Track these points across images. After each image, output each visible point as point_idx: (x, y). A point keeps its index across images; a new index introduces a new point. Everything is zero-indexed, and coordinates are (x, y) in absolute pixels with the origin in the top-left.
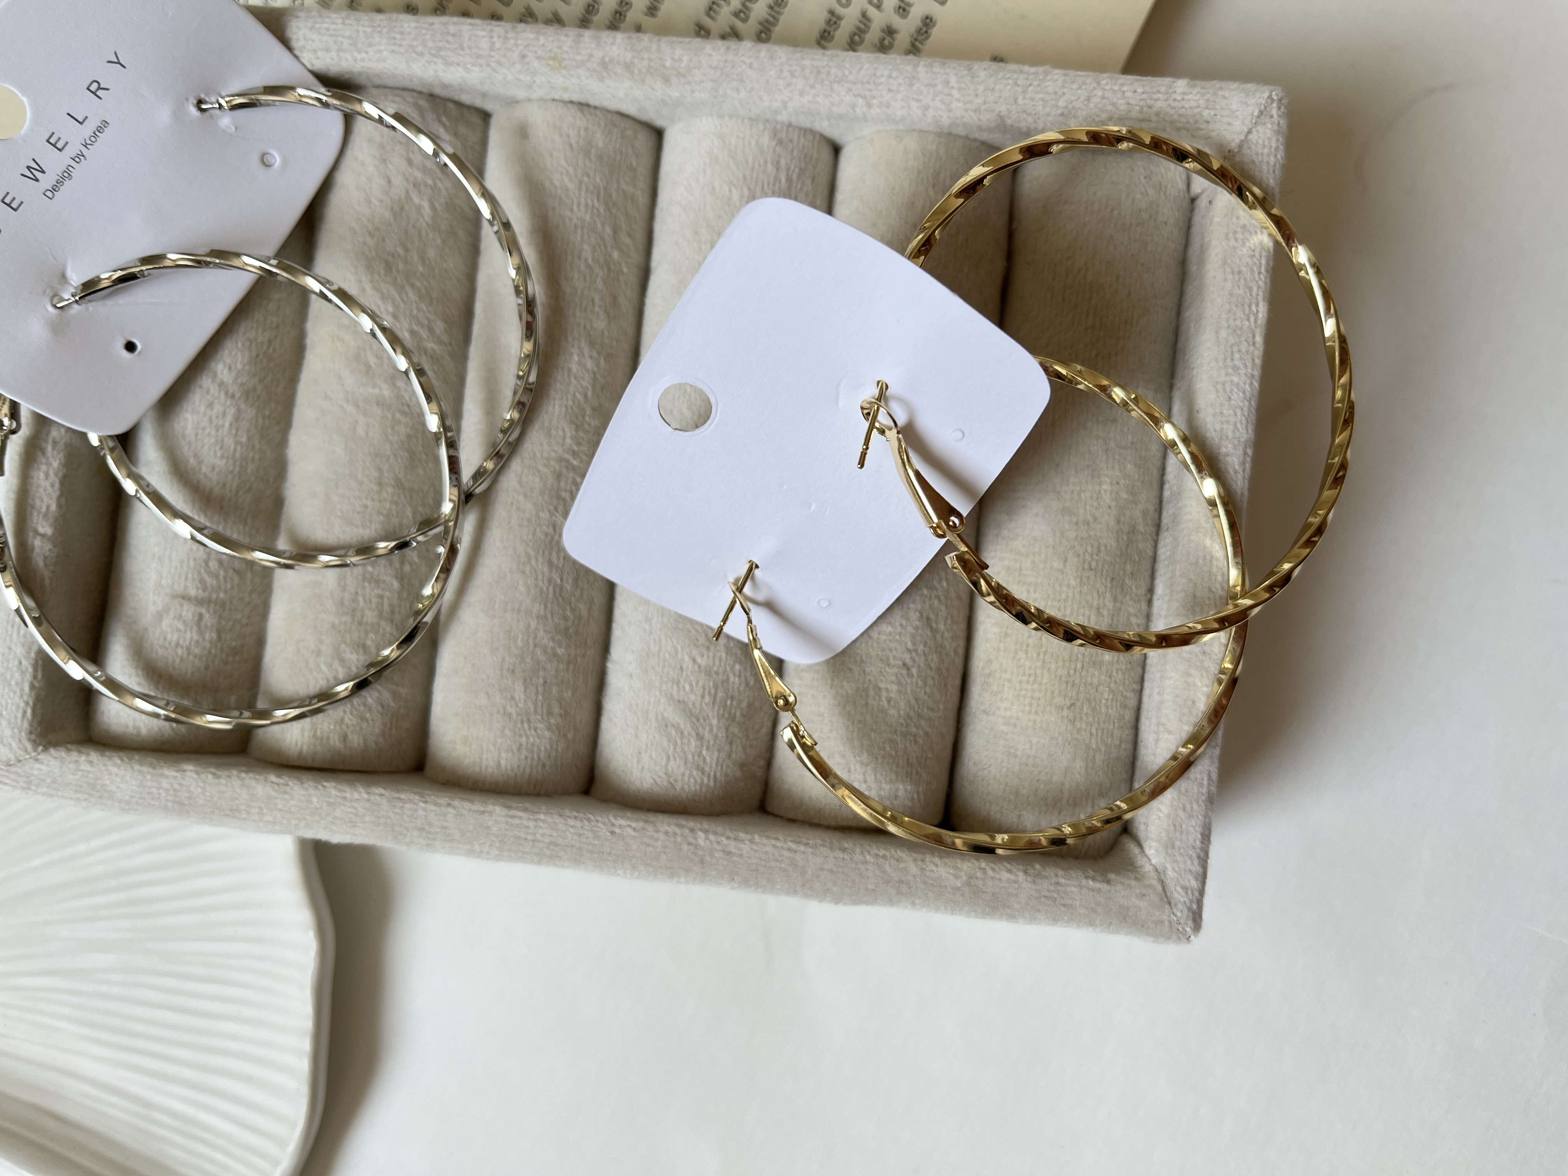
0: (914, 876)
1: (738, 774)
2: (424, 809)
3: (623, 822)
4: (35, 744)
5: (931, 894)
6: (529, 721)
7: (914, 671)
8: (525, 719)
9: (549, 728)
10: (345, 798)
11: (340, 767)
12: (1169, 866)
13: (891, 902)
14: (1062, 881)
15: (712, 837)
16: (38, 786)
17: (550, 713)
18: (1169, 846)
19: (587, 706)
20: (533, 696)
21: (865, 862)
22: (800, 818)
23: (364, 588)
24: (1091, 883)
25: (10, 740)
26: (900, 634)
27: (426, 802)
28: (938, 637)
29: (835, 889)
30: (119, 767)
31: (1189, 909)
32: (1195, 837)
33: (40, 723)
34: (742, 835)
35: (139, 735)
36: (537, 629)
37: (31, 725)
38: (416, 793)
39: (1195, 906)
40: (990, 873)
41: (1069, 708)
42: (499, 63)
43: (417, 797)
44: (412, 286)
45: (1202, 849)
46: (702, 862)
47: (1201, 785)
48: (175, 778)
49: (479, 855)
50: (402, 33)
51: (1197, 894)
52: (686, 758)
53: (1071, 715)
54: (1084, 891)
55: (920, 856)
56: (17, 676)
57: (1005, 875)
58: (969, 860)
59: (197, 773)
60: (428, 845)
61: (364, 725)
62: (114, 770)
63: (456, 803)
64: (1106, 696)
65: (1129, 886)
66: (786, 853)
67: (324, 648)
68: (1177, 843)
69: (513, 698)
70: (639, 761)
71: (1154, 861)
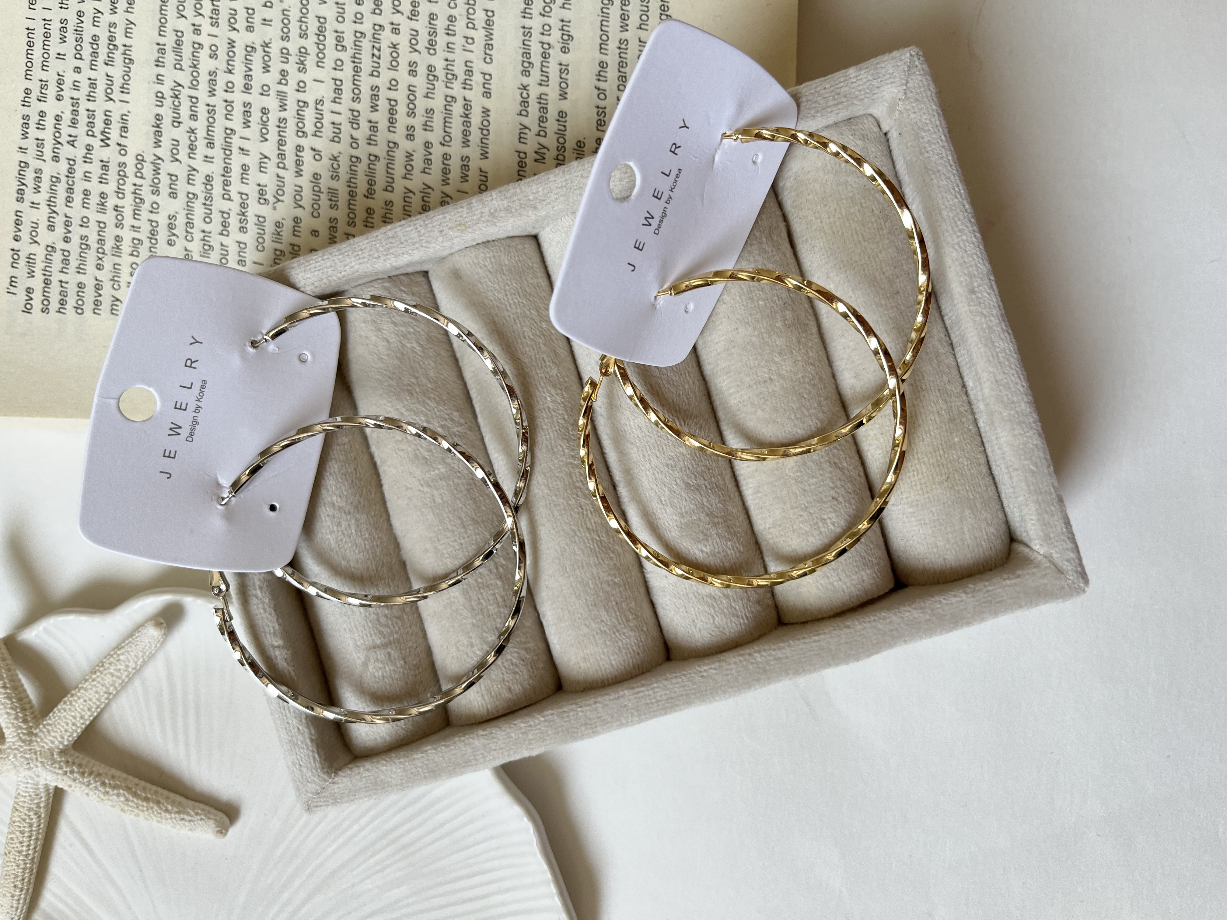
0: (899, 624)
1: (759, 608)
2: (582, 711)
3: (706, 668)
4: (328, 774)
5: (914, 631)
6: (618, 631)
7: (841, 499)
8: (615, 630)
9: (632, 630)
10: (531, 726)
11: (515, 709)
12: (1053, 552)
13: (891, 646)
14: (990, 588)
15: (764, 654)
16: (341, 798)
17: (627, 621)
18: (1047, 538)
19: (646, 606)
20: (613, 614)
21: (865, 628)
22: (810, 619)
23: (481, 593)
24: (1008, 582)
25: (313, 778)
26: (823, 481)
27: (581, 707)
28: (846, 472)
29: (853, 652)
30: (386, 765)
31: (1077, 572)
32: (1060, 526)
33: (325, 760)
34: (782, 645)
35: (385, 742)
36: (598, 573)
37: (321, 763)
38: (572, 704)
39: (1079, 569)
40: (944, 602)
41: (947, 481)
42: (428, 242)
43: (574, 706)
44: (429, 398)
45: (1068, 532)
46: (765, 671)
47: (1051, 494)
48: (423, 757)
49: (627, 725)
50: (362, 250)
51: (1077, 561)
52: (724, 613)
53: (950, 485)
54: (1006, 588)
56: (300, 737)
57: (954, 600)
58: (927, 600)
59: (435, 749)
60: (593, 732)
61: (517, 676)
62: (384, 768)
63: (599, 699)
64: (966, 463)
65: (1033, 573)
66: (813, 644)
67: (473, 641)
68: (1052, 535)
69: (602, 621)
70: (695, 627)
71: (1042, 552)
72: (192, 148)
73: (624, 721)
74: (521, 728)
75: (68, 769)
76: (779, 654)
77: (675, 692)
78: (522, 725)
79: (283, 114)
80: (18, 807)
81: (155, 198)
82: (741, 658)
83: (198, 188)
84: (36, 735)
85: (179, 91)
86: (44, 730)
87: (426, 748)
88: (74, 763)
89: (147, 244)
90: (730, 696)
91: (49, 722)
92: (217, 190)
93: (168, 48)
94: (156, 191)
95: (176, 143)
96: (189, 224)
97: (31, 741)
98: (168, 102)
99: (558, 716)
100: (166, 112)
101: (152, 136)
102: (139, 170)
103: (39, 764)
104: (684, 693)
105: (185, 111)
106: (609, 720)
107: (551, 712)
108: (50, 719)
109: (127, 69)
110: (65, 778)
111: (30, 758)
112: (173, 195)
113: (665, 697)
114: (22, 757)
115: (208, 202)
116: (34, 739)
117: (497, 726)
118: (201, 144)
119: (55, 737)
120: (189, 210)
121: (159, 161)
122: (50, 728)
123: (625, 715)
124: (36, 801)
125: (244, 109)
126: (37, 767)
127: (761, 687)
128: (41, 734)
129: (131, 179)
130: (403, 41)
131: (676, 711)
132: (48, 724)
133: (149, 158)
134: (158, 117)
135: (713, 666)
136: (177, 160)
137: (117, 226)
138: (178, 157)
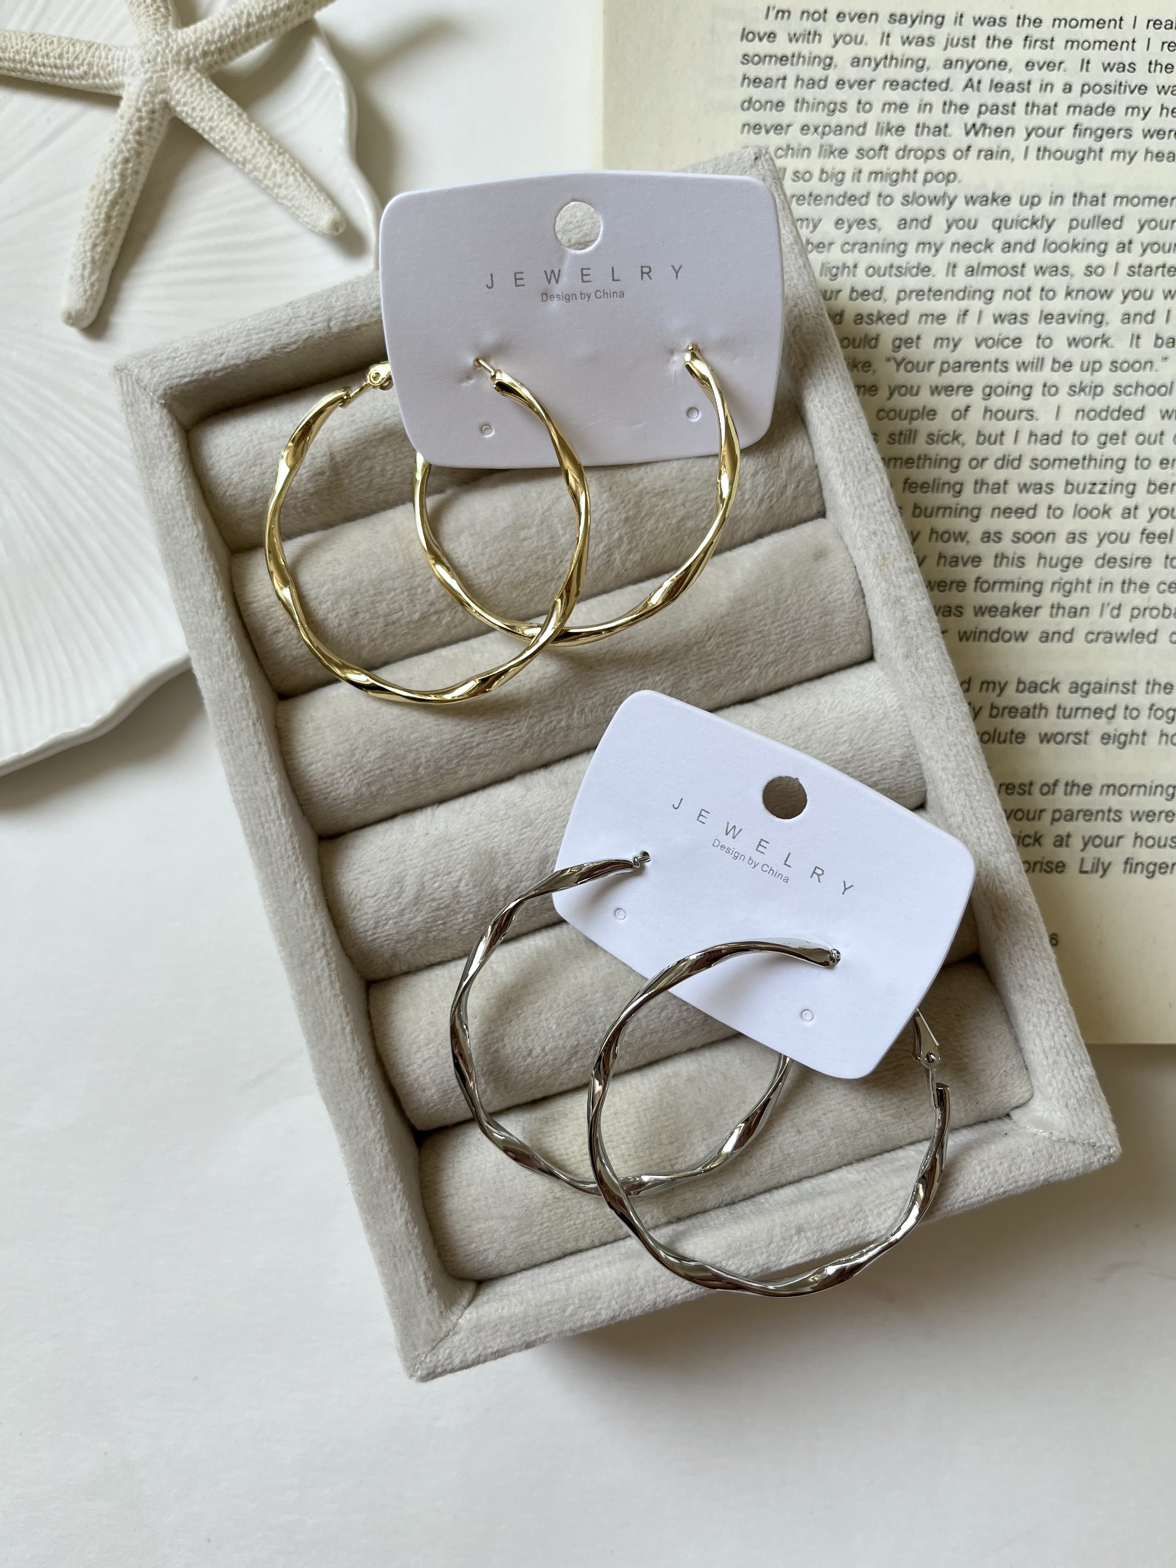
0: (365, 1136)
3: (307, 886)
4: (164, 396)
5: (357, 1156)
6: (355, 772)
8: (356, 768)
12: (462, 1335)
13: (337, 1126)
15: (325, 963)
16: (132, 412)
17: (369, 784)
18: (479, 1328)
19: (389, 810)
20: (376, 766)
21: (359, 1094)
22: (374, 1021)
24: (422, 1278)
25: (158, 378)
27: (254, 724)
29: (328, 1078)
30: (176, 470)
31: (436, 1366)
32: (495, 1345)
33: (183, 391)
34: (338, 985)
35: (210, 468)
37: (177, 386)
38: (258, 712)
39: (440, 1370)
40: (395, 1195)
42: (861, 516)
43: (255, 714)
45: (487, 1355)
46: (302, 964)
48: (187, 519)
51: (450, 1367)
52: (380, 910)
54: (413, 1276)
59: (198, 534)
62: (172, 469)
63: (264, 748)
65: (433, 1310)
70: (361, 873)
71: (461, 1322)
72: (967, 246)
74: (225, 646)
75: (144, 114)
76: (325, 983)
77: (275, 847)
78: (229, 648)
79: (1013, 367)
81: (898, 199)
82: (319, 933)
83: (912, 257)
84: (187, 69)
85: (1041, 227)
86: (194, 80)
88: (152, 121)
89: (838, 191)
91: (205, 87)
92: (911, 282)
93: (1099, 210)
94: (907, 200)
95: (972, 225)
96: (866, 247)
97: (178, 63)
98: (1027, 212)
99: (242, 695)
100: (1014, 210)
101: (980, 192)
102: (935, 177)
103: (148, 75)
104: (274, 859)
105: (1015, 235)
107: (247, 686)
108: (209, 87)
109: (1070, 154)
110: (132, 111)
111: (155, 64)
113: (268, 833)
114: (158, 52)
115: (894, 271)
116: (182, 67)
118: (972, 258)
119: (185, 95)
120: (884, 246)
121: (947, 204)
122: (197, 87)
123: (244, 783)
125: (1019, 314)
126: (146, 73)
128: (188, 77)
129: (923, 167)
130: (1114, 523)
133: (952, 189)
134: (1006, 199)
135: (309, 896)
136: (949, 227)
137: (860, 150)
138: (954, 228)
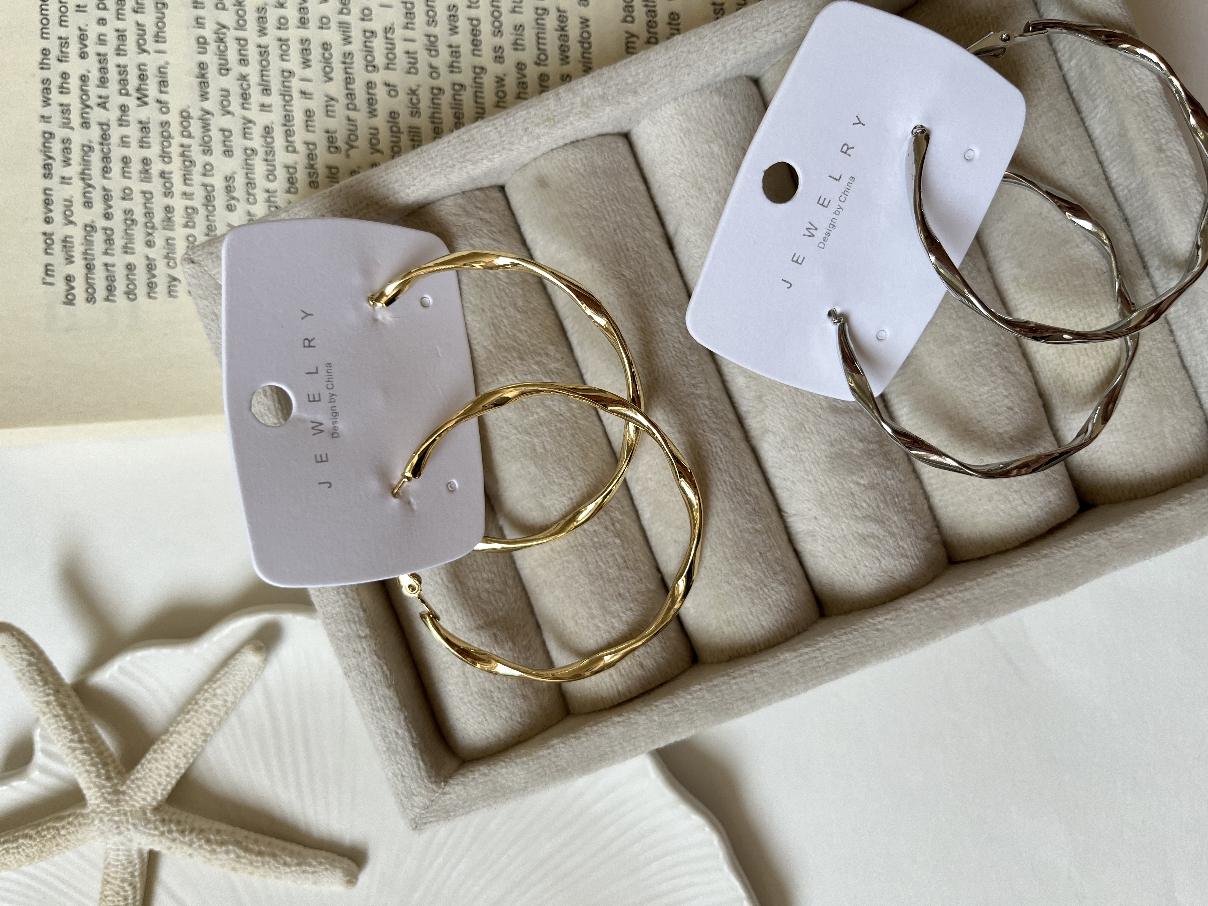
0: (1106, 548)
4: (437, 783)
5: (1125, 554)
6: (765, 586)
7: (1017, 409)
8: (762, 586)
11: (649, 688)
13: (1099, 574)
15: (949, 597)
16: (455, 811)
17: (775, 573)
20: (758, 567)
21: (1067, 556)
22: (989, 553)
25: (420, 790)
26: (996, 388)
33: (431, 768)
37: (427, 772)
40: (1157, 517)
46: (951, 617)
52: (891, 554)
55: (1102, 532)
57: (1168, 514)
58: (1137, 517)
66: (1006, 579)
70: (858, 573)
72: (245, 96)
73: (788, 692)
74: (664, 710)
75: (166, 829)
76: (967, 595)
77: (847, 651)
78: (665, 706)
79: (348, 48)
80: (109, 879)
81: (207, 158)
82: (922, 604)
83: (257, 142)
84: (124, 793)
85: (224, 34)
86: (133, 786)
87: (552, 743)
88: (171, 821)
89: (202, 211)
90: (911, 650)
91: (139, 776)
92: (279, 142)
94: (207, 150)
95: (226, 94)
96: (250, 184)
97: (118, 801)
98: (212, 47)
99: (708, 691)
100: (211, 58)
101: (197, 89)
102: (185, 128)
103: (130, 827)
104: (858, 651)
105: (232, 56)
106: (770, 690)
107: (699, 687)
108: (138, 772)
109: (160, 15)
110: (163, 840)
111: (120, 821)
112: (228, 152)
113: (834, 658)
114: (110, 820)
115: (270, 157)
116: (122, 797)
117: (635, 710)
118: (255, 92)
119: (147, 793)
120: (248, 168)
121: (208, 116)
122: (140, 783)
123: (789, 684)
124: (130, 870)
125: (301, 47)
126: (128, 830)
127: (947, 636)
128: (130, 792)
129: (177, 140)
131: (848, 673)
132: (137, 779)
133: (195, 113)
134: (202, 66)
135: (889, 617)
136: (229, 113)
137: (166, 195)
138: (230, 109)
